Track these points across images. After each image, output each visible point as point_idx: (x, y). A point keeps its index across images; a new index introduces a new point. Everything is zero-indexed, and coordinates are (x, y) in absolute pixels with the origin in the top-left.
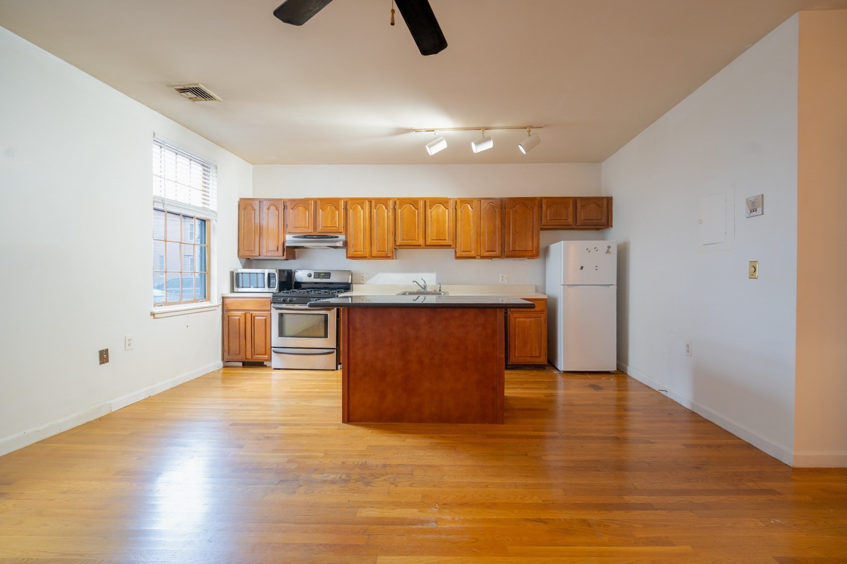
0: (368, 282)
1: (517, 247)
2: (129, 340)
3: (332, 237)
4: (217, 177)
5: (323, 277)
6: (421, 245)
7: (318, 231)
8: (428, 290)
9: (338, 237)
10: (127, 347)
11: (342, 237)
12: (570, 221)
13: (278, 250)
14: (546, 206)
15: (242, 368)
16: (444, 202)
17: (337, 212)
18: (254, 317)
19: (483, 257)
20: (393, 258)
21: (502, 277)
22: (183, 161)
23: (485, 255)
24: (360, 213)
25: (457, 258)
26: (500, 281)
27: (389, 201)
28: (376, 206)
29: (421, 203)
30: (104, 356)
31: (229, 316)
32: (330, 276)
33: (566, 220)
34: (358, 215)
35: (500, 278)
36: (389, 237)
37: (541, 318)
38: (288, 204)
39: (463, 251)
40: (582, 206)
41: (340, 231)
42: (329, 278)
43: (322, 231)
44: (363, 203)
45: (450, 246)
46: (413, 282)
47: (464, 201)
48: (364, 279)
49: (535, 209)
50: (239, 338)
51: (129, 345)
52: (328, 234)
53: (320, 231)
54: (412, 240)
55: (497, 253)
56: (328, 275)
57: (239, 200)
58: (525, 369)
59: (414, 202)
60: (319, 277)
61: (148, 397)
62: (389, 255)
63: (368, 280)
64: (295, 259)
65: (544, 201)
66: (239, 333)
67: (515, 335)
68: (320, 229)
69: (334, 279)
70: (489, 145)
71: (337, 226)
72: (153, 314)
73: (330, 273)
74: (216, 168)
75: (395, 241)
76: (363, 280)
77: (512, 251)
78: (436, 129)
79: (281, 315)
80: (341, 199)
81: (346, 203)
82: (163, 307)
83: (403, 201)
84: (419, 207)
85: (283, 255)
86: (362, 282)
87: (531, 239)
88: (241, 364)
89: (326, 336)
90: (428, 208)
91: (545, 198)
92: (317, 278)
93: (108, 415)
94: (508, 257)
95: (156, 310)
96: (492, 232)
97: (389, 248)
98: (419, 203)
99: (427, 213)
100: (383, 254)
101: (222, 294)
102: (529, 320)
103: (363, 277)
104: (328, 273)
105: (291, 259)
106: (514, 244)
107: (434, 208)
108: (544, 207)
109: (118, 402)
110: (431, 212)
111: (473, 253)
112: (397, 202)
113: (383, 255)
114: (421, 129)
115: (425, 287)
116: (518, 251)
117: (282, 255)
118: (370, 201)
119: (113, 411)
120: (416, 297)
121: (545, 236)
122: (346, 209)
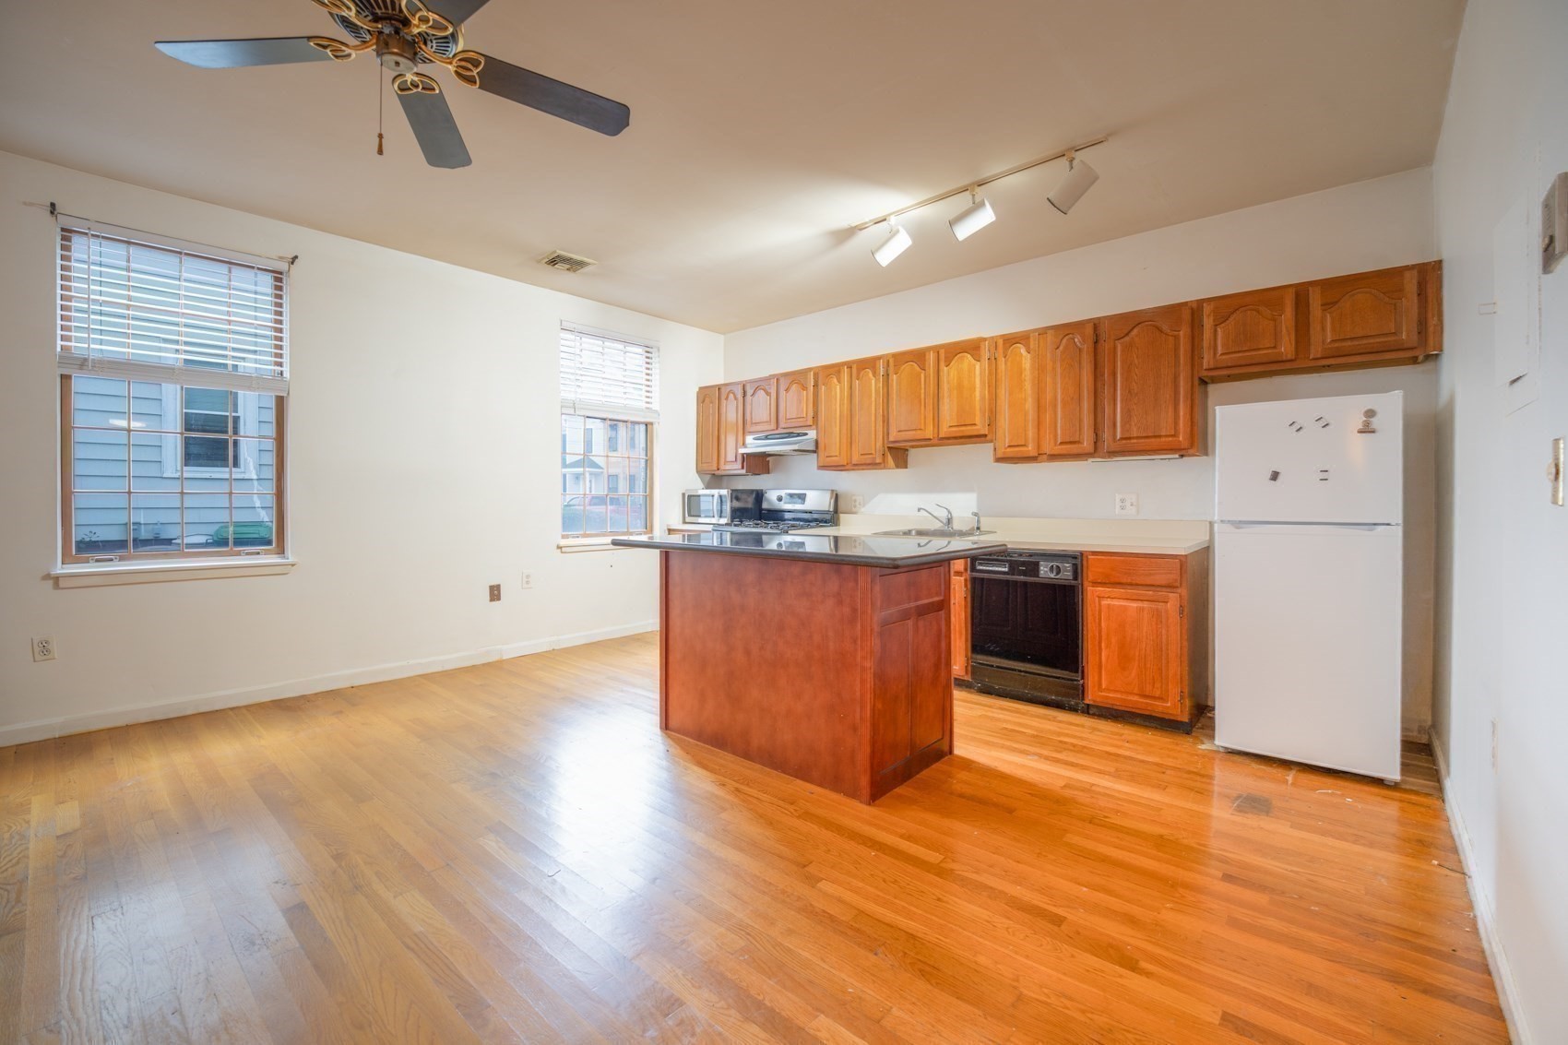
0: (863, 510)
1: (1135, 429)
2: (528, 576)
3: (798, 435)
4: (659, 362)
5: (796, 502)
6: (933, 440)
7: (783, 425)
8: (956, 526)
9: (806, 434)
10: (525, 586)
11: (812, 434)
12: (1286, 348)
13: (736, 460)
14: (1214, 320)
16: (972, 347)
17: (804, 393)
19: (1054, 457)
20: (885, 468)
21: (1122, 501)
22: (614, 348)
23: (1056, 452)
24: (836, 388)
25: (999, 460)
26: (1118, 510)
27: (878, 362)
28: (858, 374)
29: (931, 357)
30: (495, 593)
32: (805, 498)
33: (1275, 347)
34: (833, 393)
35: (1118, 504)
36: (877, 427)
37: (1167, 602)
38: (748, 389)
39: (1009, 446)
40: (1327, 305)
41: (810, 424)
42: (805, 503)
43: (786, 425)
44: (839, 372)
45: (986, 436)
46: (919, 510)
47: (1010, 341)
48: (857, 503)
49: (1181, 333)
51: (527, 582)
52: (795, 430)
54: (916, 429)
55: (1087, 444)
56: (800, 497)
57: (698, 390)
58: (1133, 724)
59: (918, 356)
60: (791, 502)
61: (551, 649)
62: (878, 461)
63: (864, 506)
64: (768, 472)
65: (1207, 309)
67: (1100, 637)
68: (784, 422)
70: (986, 217)
71: (805, 417)
72: (559, 547)
73: (804, 495)
74: (659, 350)
75: (888, 434)
76: (855, 506)
77: (1122, 439)
78: (890, 215)
80: (809, 370)
81: (816, 375)
82: (580, 539)
83: (900, 359)
84: (927, 366)
85: (743, 468)
86: (854, 510)
87: (1171, 409)
90: (942, 364)
91: (1209, 300)
92: (788, 502)
93: (498, 661)
94: (1112, 453)
95: (563, 542)
96: (1072, 399)
97: (878, 447)
98: (927, 357)
99: (941, 374)
100: (868, 459)
101: (668, 525)
102: (1134, 605)
103: (855, 501)
104: (802, 495)
105: (763, 473)
106: (1126, 421)
107: (953, 362)
108: (1208, 322)
109: (511, 650)
110: (948, 372)
111: (1031, 449)
112: (891, 361)
113: (868, 462)
114: (866, 223)
115: (949, 521)
116: (1138, 438)
117: (740, 467)
118: (849, 365)
119: (504, 658)
120: (923, 540)
122: (816, 385)
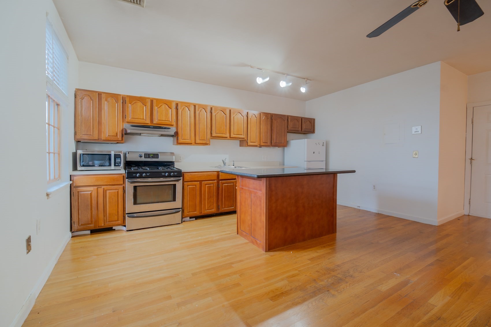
1: (278, 141)
3: (165, 128)
5: (153, 157)
6: (227, 137)
7: (154, 122)
9: (170, 128)
11: (174, 129)
12: (299, 129)
13: (117, 136)
15: (90, 236)
16: (241, 112)
17: (170, 110)
18: (106, 190)
21: (264, 157)
23: (263, 145)
24: (188, 112)
26: (263, 159)
27: (207, 107)
28: (199, 109)
29: (228, 111)
31: (78, 192)
32: (158, 156)
33: (297, 128)
34: (186, 114)
36: (207, 131)
38: (127, 100)
40: (304, 122)
41: (172, 124)
42: (158, 158)
43: (157, 123)
44: (190, 106)
45: (244, 138)
49: (285, 121)
50: (91, 209)
52: (162, 126)
53: (156, 123)
54: (222, 134)
56: (156, 155)
57: (75, 90)
59: (223, 110)
60: (149, 157)
62: (208, 143)
66: (91, 206)
68: (155, 121)
69: (161, 159)
71: (170, 120)
72: (47, 195)
73: (158, 154)
75: (211, 133)
77: (275, 143)
79: (135, 188)
80: (173, 101)
81: (177, 105)
83: (217, 108)
84: (226, 113)
85: (122, 140)
86: (180, 161)
88: (89, 232)
89: (174, 200)
90: (232, 114)
92: (147, 158)
94: (273, 146)
96: (266, 132)
97: (208, 138)
98: (226, 111)
100: (204, 142)
103: (180, 157)
104: (156, 154)
106: (276, 139)
108: (289, 120)
110: (234, 117)
111: (256, 143)
112: (213, 108)
116: (278, 143)
117: (120, 140)
118: (195, 105)
121: (290, 136)
122: (177, 109)
